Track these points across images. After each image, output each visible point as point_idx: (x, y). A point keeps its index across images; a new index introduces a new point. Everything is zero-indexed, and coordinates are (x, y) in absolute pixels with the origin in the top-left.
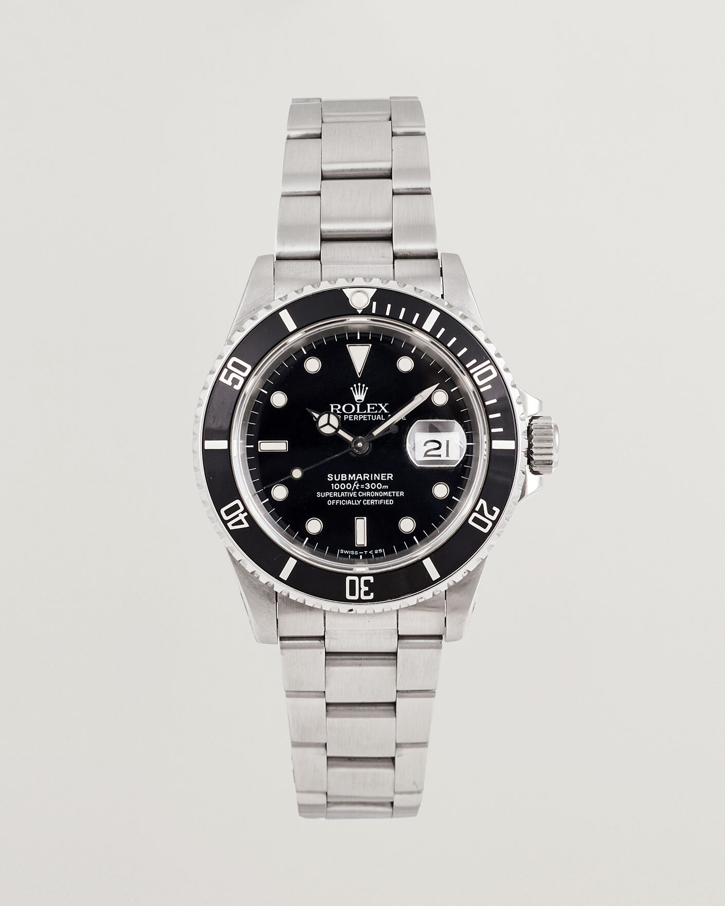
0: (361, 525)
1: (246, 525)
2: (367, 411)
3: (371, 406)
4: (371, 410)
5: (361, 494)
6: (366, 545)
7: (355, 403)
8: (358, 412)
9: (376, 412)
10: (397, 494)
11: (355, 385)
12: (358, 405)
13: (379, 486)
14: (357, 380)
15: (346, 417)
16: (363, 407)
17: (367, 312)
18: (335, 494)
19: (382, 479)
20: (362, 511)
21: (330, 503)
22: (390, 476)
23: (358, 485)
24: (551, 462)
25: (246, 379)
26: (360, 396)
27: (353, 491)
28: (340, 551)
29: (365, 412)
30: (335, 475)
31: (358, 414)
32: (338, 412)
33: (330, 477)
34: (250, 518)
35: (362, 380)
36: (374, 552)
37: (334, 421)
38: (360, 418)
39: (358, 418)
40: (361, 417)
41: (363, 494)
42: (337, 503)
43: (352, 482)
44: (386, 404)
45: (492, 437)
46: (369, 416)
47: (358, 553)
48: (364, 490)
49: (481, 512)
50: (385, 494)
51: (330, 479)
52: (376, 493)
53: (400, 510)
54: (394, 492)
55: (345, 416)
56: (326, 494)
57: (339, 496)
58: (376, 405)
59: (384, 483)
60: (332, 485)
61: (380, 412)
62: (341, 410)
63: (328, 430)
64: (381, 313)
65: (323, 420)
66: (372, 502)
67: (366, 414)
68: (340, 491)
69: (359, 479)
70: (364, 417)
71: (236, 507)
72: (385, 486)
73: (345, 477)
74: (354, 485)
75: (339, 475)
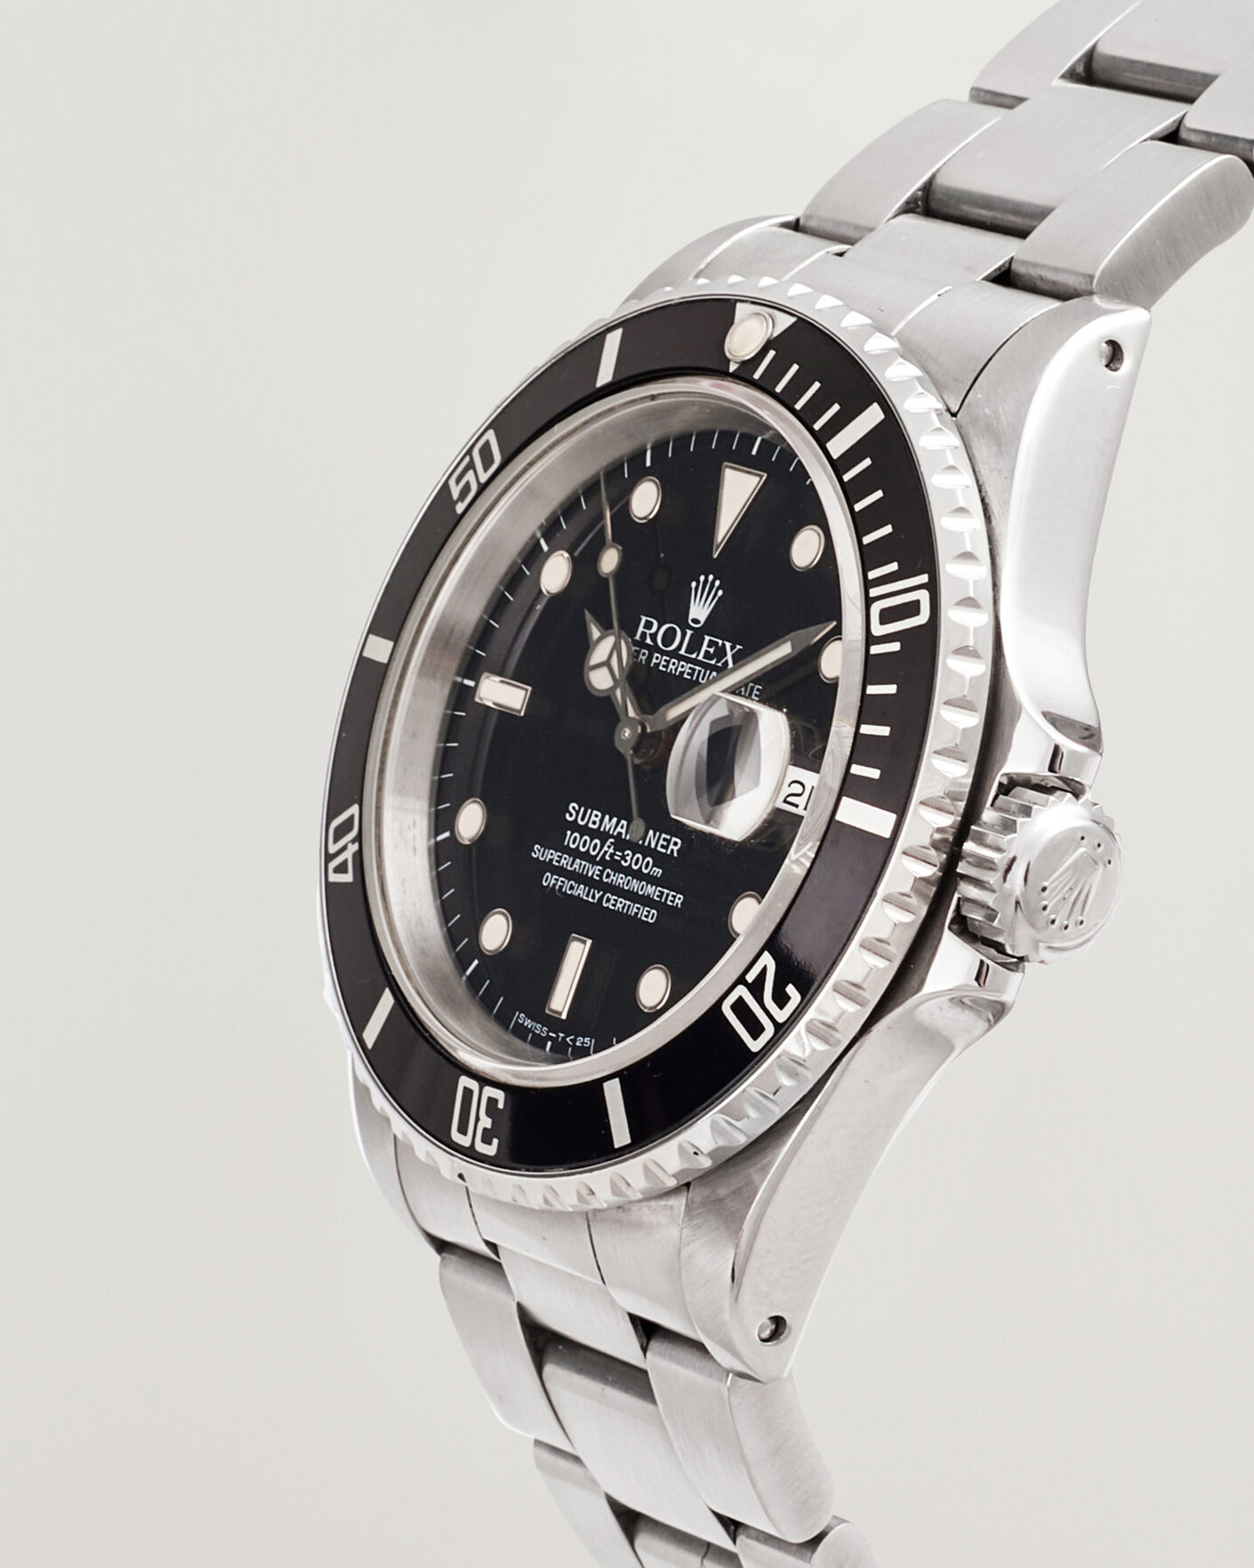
0: (575, 959)
2: (698, 655)
3: (711, 644)
4: (707, 655)
5: (608, 876)
6: (564, 1016)
7: (684, 626)
8: (682, 652)
9: (713, 662)
10: (670, 898)
11: (702, 578)
12: (689, 633)
13: (647, 866)
14: (709, 566)
15: (657, 658)
16: (697, 640)
17: (744, 373)
18: (566, 861)
19: (659, 849)
21: (549, 880)
22: (676, 844)
23: (611, 851)
24: (995, 913)
25: (481, 490)
26: (699, 611)
27: (598, 864)
28: (518, 1017)
29: (694, 656)
30: (583, 809)
31: (681, 658)
32: (648, 641)
33: (573, 812)
35: (717, 568)
36: (574, 1041)
38: (680, 669)
39: (676, 670)
40: (683, 666)
41: (612, 877)
42: (559, 883)
43: (604, 836)
44: (738, 647)
45: (848, 786)
46: (698, 668)
47: (548, 1032)
48: (616, 867)
50: (650, 890)
51: (571, 815)
52: (635, 881)
54: (666, 891)
55: (656, 655)
56: (551, 855)
57: (569, 868)
58: (720, 642)
59: (659, 859)
60: (569, 833)
61: (720, 664)
62: (654, 637)
63: (600, 680)
64: (769, 381)
65: (602, 650)
66: (621, 904)
67: (695, 662)
68: (575, 854)
69: (620, 834)
70: (687, 667)
71: (350, 824)
72: (658, 870)
73: (597, 820)
74: (605, 848)
75: (589, 811)
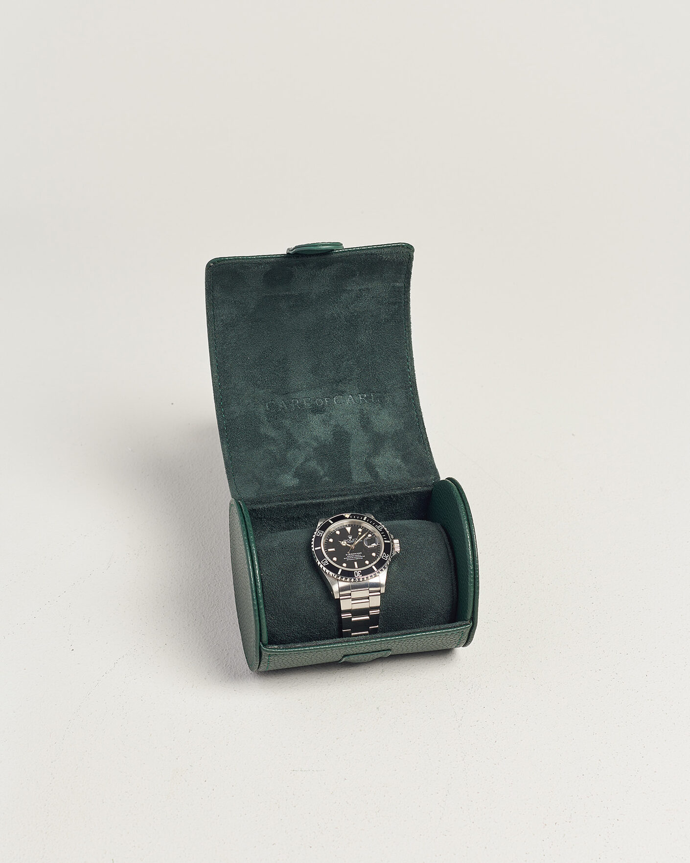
0: (356, 563)
1: (328, 564)
6: (358, 566)
8: (350, 540)
16: (352, 540)
17: (349, 518)
20: (356, 561)
25: (323, 534)
26: (350, 538)
34: (328, 562)
37: (346, 543)
42: (349, 560)
45: (384, 540)
49: (384, 555)
53: (365, 559)
55: (348, 541)
56: (346, 558)
60: (347, 556)
62: (346, 540)
63: (344, 545)
64: (353, 518)
65: (343, 543)
68: (349, 557)
71: (325, 560)
74: (353, 556)
